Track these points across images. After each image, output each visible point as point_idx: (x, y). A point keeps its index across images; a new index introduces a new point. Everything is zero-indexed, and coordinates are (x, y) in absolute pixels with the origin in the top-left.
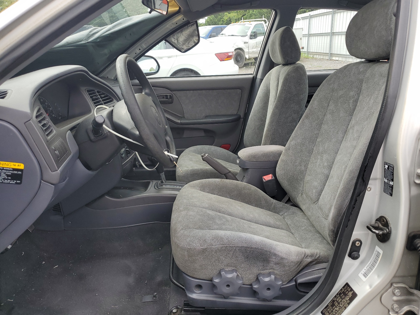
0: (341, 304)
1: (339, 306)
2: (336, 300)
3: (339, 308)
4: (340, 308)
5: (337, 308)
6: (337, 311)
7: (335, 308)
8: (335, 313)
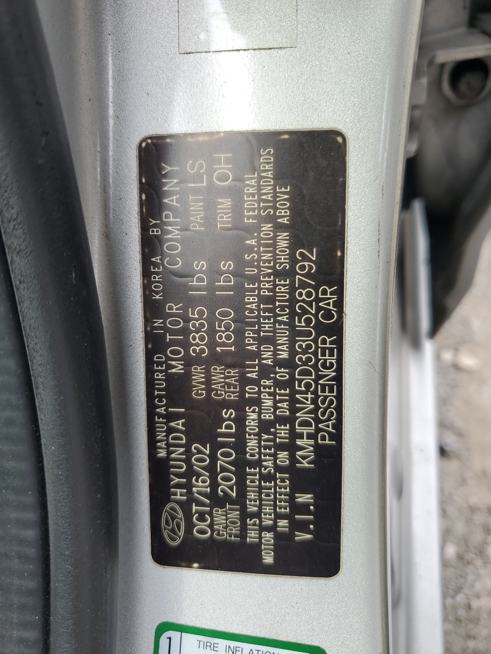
0: (261, 341)
1: (265, 372)
2: (188, 362)
3: (278, 384)
4: (282, 374)
5: (257, 402)
6: (282, 420)
7: (240, 421)
8: (281, 447)
